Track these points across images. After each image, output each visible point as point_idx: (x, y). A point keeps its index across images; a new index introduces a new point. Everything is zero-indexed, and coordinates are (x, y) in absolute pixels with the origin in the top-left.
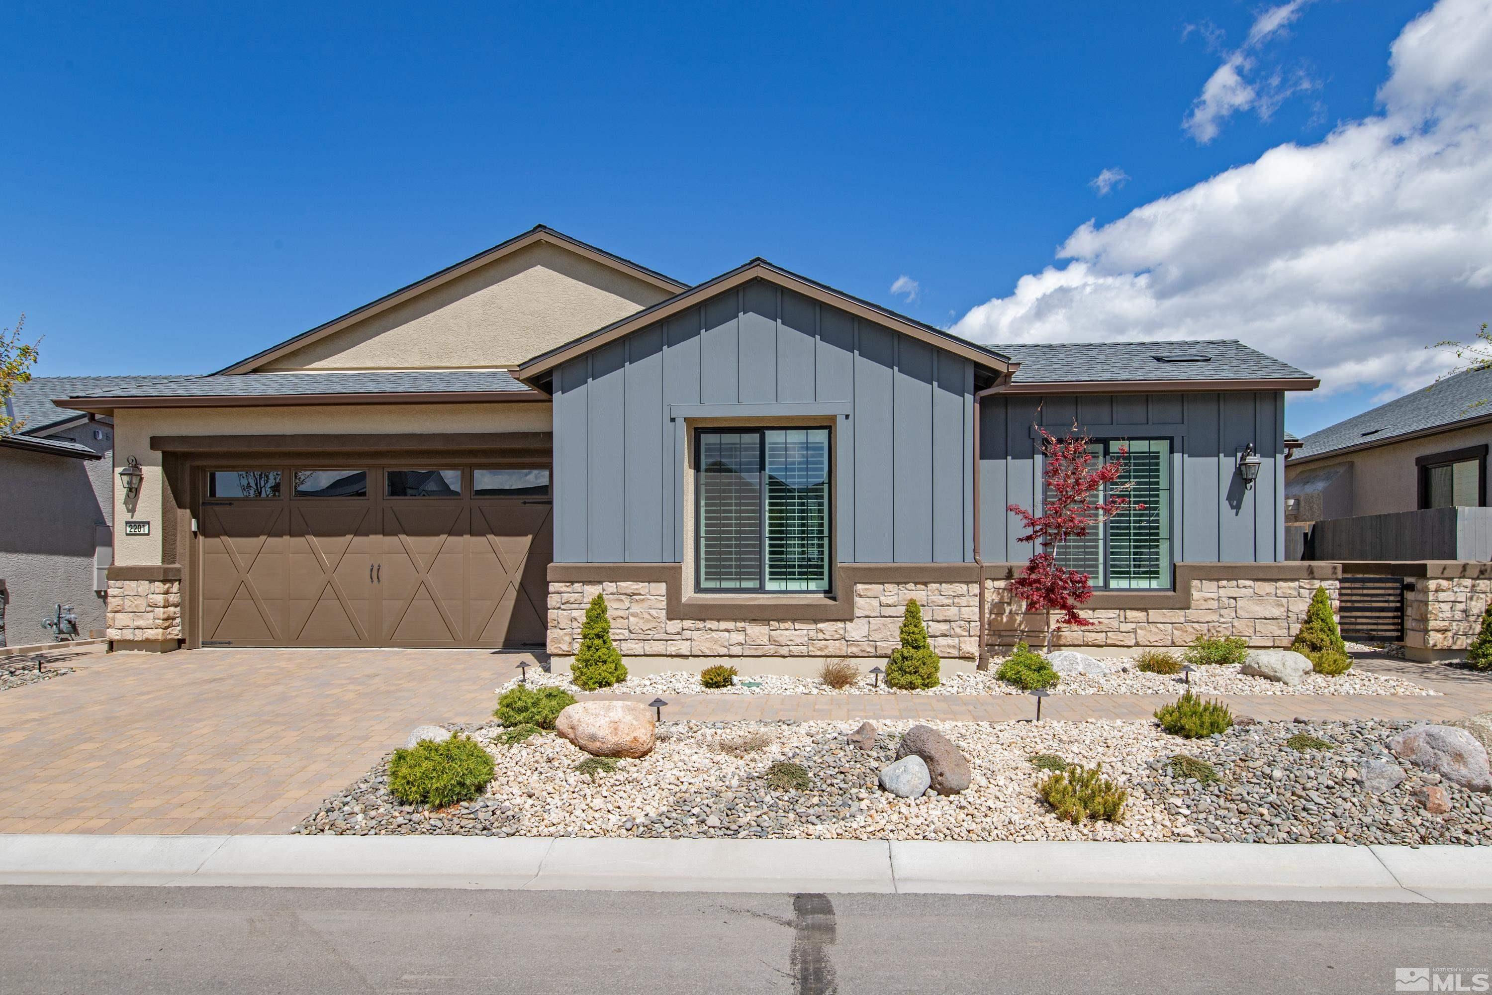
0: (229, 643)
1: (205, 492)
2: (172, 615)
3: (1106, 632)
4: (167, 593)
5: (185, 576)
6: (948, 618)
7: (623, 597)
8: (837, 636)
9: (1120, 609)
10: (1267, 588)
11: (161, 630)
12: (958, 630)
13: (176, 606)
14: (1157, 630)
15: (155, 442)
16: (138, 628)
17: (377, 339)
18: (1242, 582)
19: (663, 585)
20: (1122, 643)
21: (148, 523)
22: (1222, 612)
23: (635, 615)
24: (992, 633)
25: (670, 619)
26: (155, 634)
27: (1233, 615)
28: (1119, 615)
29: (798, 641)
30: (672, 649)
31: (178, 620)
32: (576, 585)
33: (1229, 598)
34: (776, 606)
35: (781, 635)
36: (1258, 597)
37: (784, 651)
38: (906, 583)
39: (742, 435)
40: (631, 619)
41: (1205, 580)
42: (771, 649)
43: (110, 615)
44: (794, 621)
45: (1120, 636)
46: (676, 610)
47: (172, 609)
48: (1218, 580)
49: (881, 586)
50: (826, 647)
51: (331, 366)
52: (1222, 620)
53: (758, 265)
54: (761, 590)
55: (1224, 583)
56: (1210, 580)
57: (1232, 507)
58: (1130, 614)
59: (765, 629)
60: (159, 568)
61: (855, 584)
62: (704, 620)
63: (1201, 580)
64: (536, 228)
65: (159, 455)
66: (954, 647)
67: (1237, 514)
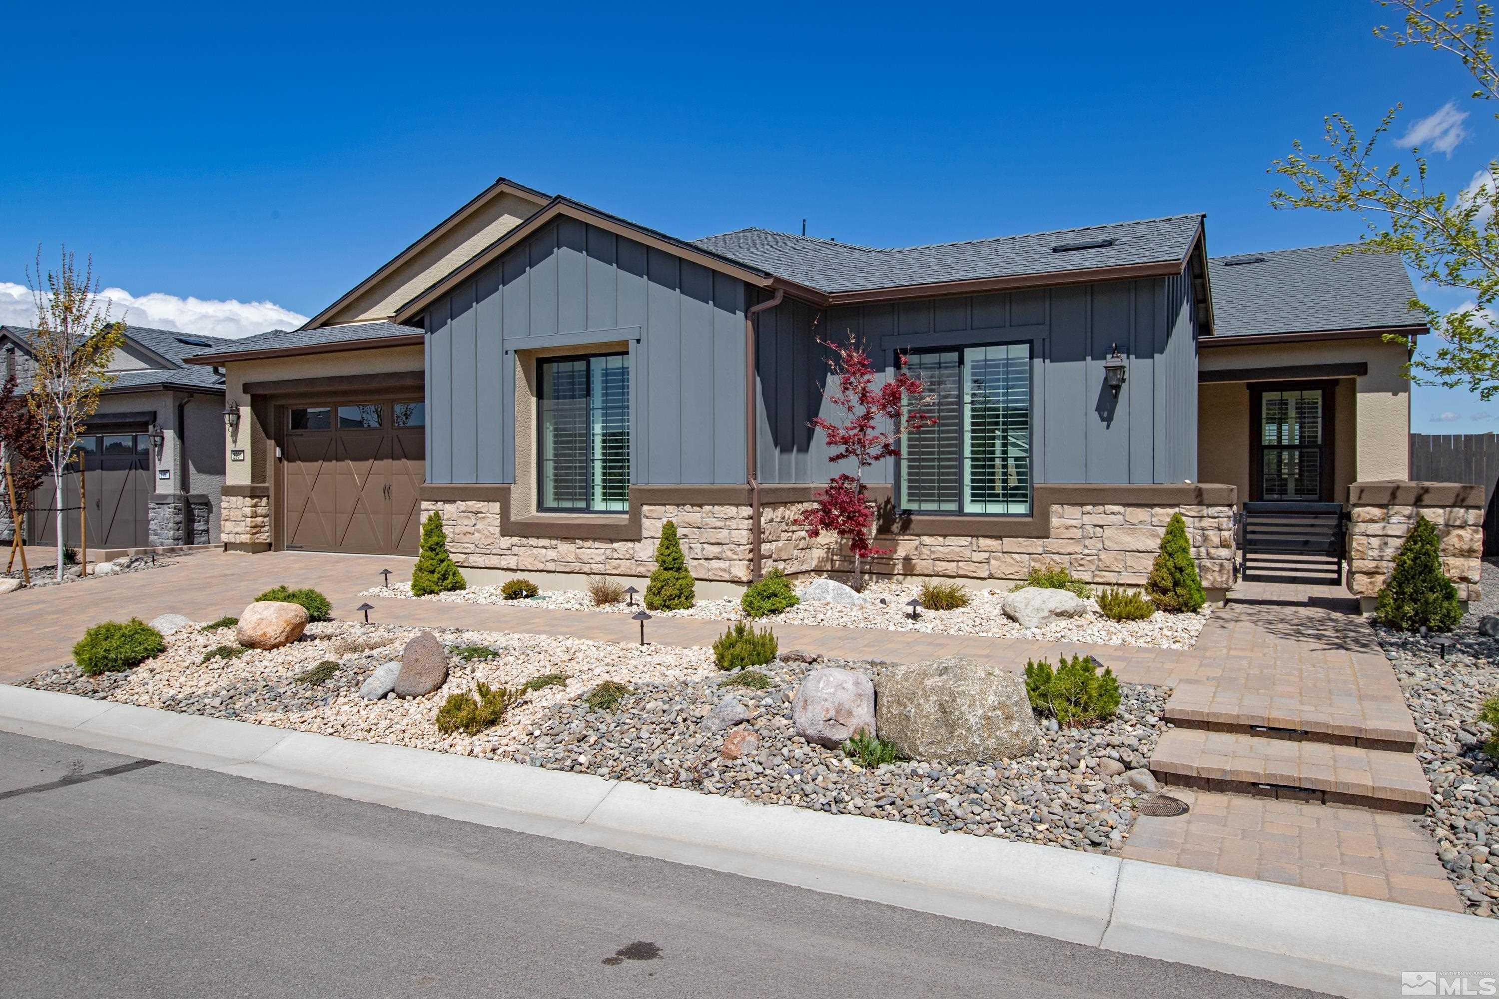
0: (301, 547)
1: (288, 426)
2: (260, 524)
3: (958, 561)
4: (255, 506)
5: (272, 493)
6: (719, 541)
7: (470, 515)
8: (628, 556)
9: (972, 536)
10: (1141, 514)
11: (249, 536)
12: (729, 554)
13: (265, 517)
14: (1012, 561)
15: (246, 388)
16: (237, 533)
17: (398, 291)
18: (1110, 508)
19: (498, 505)
20: (975, 575)
21: (243, 451)
22: (1087, 542)
23: (479, 531)
24: (843, 558)
25: (503, 536)
26: (245, 538)
27: (1100, 546)
28: (971, 543)
29: (598, 559)
30: (504, 564)
31: (266, 528)
32: (439, 503)
33: (1095, 526)
34: (580, 526)
35: (584, 553)
36: (1130, 526)
37: (586, 568)
38: (684, 505)
39: (575, 363)
40: (476, 534)
41: (1067, 504)
42: (576, 566)
43: (222, 523)
44: (594, 540)
45: (973, 567)
46: (508, 528)
47: (260, 519)
48: (1082, 505)
49: (663, 508)
50: (620, 566)
51: (372, 317)
52: (1086, 551)
53: (559, 202)
54: (587, 510)
55: (1089, 508)
56: (1073, 505)
57: (1103, 419)
58: (983, 542)
59: (572, 547)
60: (247, 486)
61: (642, 505)
62: (527, 537)
63: (1062, 504)
64: (498, 181)
65: (248, 398)
66: (725, 570)
67: (1108, 427)
